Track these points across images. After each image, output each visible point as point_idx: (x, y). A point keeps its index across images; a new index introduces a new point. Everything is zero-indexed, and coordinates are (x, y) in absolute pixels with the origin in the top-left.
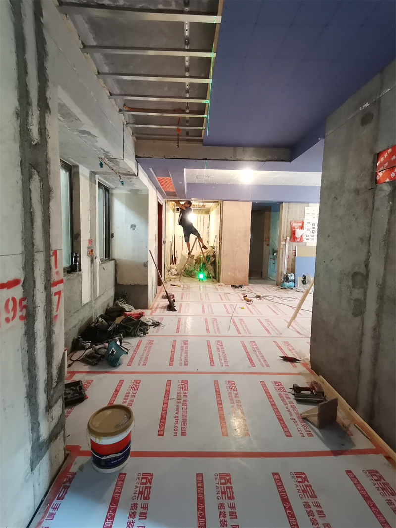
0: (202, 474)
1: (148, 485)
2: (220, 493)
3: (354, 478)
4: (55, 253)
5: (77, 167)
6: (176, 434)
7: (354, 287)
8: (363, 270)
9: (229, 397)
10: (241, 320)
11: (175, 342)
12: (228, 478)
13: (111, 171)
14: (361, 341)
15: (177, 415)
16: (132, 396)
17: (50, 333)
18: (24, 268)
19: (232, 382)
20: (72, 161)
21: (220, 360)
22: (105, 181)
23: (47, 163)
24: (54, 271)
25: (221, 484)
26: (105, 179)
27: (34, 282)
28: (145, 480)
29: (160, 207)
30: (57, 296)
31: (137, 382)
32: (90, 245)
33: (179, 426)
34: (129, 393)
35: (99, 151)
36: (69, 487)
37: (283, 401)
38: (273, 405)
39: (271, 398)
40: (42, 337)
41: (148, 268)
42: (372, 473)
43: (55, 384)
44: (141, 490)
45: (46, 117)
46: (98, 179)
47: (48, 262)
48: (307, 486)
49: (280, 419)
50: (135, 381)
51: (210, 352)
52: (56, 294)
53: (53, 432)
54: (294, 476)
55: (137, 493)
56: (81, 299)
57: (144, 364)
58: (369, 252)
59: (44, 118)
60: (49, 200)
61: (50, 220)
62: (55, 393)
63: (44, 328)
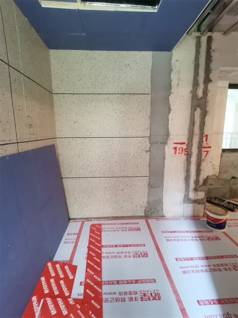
1: (214, 239)
4: (207, 136)
17: (199, 165)
18: (188, 139)
23: (206, 102)
27: (192, 145)
30: (206, 153)
36: (195, 220)
40: (194, 164)
43: (200, 184)
47: (201, 139)
52: (204, 151)
53: (197, 200)
55: (208, 237)
59: (207, 86)
60: (205, 116)
62: (200, 187)
63: (196, 162)
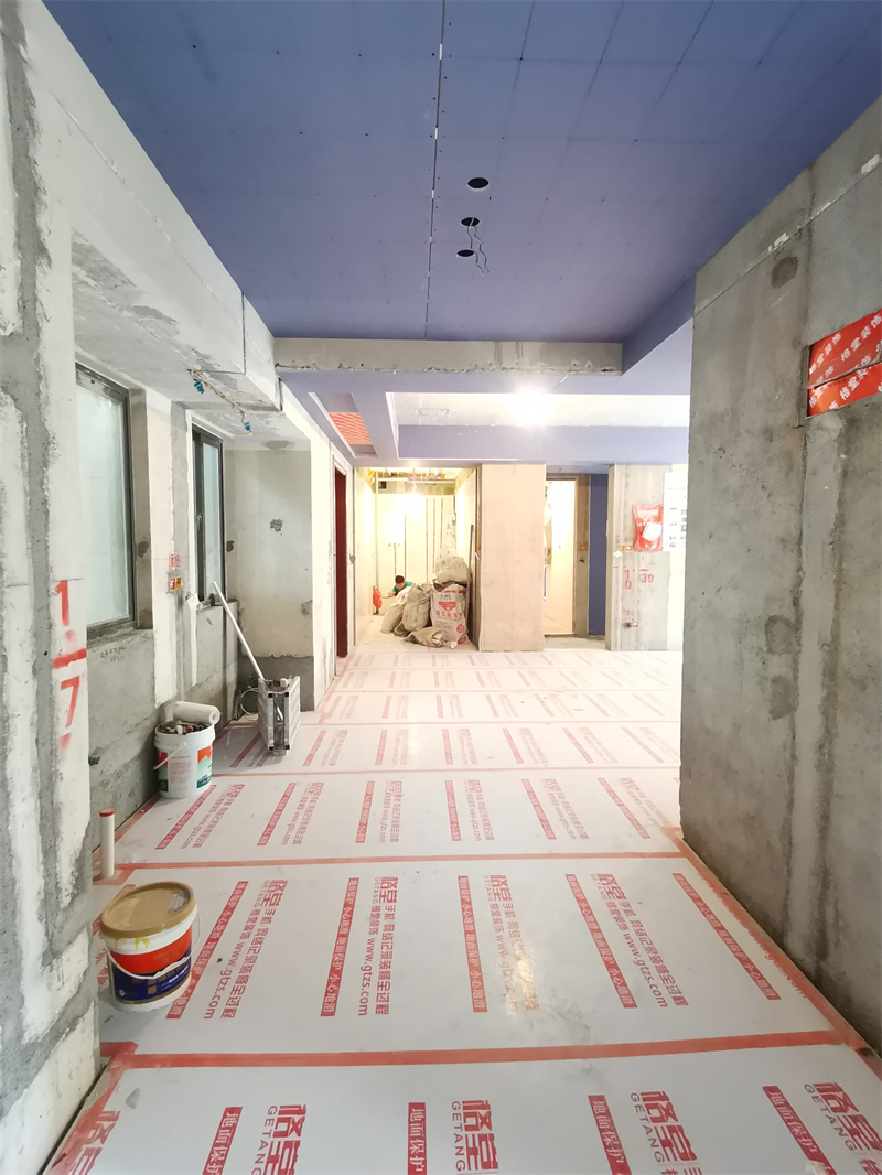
0: (422, 1106)
1: (293, 1137)
2: (464, 1151)
3: (784, 1107)
4: (63, 587)
5: (140, 392)
6: (364, 1011)
7: (770, 651)
8: (789, 614)
9: (493, 914)
10: (525, 732)
11: (371, 786)
12: (483, 1112)
13: (221, 401)
14: (791, 779)
15: (369, 963)
16: (264, 919)
17: (50, 779)
19: (502, 877)
20: (127, 380)
21: (475, 826)
22: (210, 424)
23: (40, 377)
24: (59, 629)
25: (468, 1128)
26: (209, 420)
27: (5, 660)
28: (286, 1124)
29: (340, 480)
30: (70, 690)
31: (279, 886)
32: (174, 568)
33: (373, 990)
34: (258, 912)
35: (186, 354)
36: (99, 1150)
37: (617, 919)
38: (595, 931)
39: (591, 914)
40: (28, 790)
41: (311, 616)
42: (828, 1091)
43: (66, 900)
44: (273, 1153)
45: (39, 274)
46: (193, 419)
47: (41, 609)
48: (672, 1129)
49: (611, 966)
50: (273, 882)
51: (452, 808)
52: (65, 685)
53: (63, 1014)
54: (641, 1103)
55: (265, 1159)
56: (153, 693)
57: (297, 842)
58: (800, 569)
59: (34, 276)
60: (45, 464)
61: (47, 513)
62: (67, 919)
63: (34, 770)
